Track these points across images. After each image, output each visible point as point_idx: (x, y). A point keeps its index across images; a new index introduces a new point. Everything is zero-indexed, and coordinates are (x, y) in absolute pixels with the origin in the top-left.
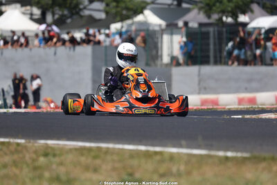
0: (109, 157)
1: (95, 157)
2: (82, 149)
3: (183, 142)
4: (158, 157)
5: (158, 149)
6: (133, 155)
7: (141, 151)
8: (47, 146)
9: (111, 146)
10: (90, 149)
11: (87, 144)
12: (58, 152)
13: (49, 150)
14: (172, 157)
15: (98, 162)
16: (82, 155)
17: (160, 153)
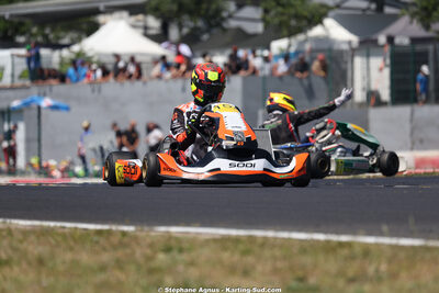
0: (267, 253)
1: (246, 253)
2: (224, 240)
3: (385, 228)
4: (345, 252)
5: (344, 238)
6: (305, 248)
7: (318, 241)
8: (169, 237)
9: (270, 234)
10: (237, 240)
11: (234, 232)
12: (185, 245)
13: (173, 243)
14: (367, 251)
15: (250, 259)
16: (225, 249)
17: (349, 245)
